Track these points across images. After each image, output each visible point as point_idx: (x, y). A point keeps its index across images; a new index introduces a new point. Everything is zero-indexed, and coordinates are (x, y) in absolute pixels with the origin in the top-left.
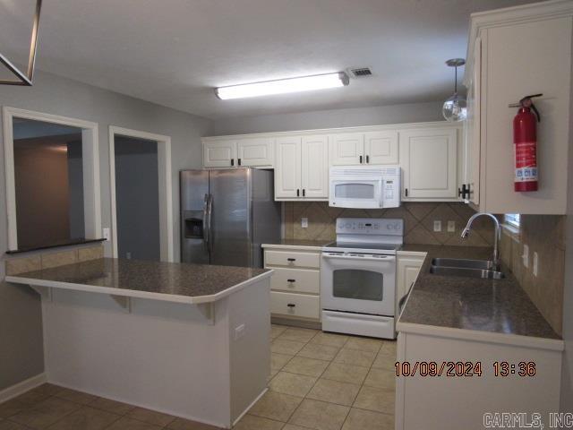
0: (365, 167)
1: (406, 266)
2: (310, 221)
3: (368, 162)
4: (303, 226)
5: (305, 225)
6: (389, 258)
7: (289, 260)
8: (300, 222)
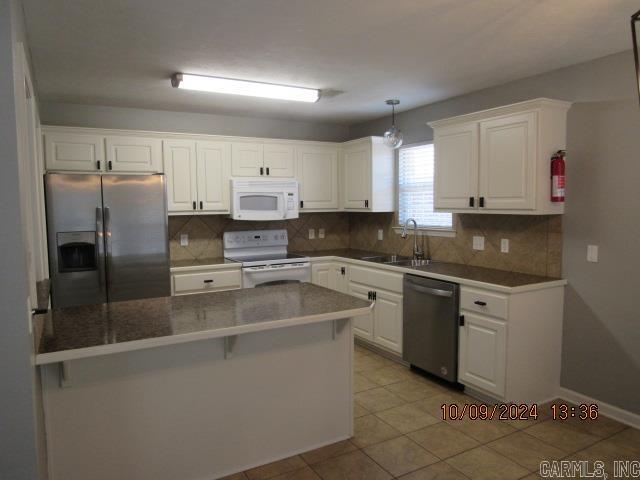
0: (265, 179)
1: (319, 270)
2: (191, 238)
3: (268, 173)
4: (182, 244)
5: (185, 242)
6: (305, 265)
7: (206, 281)
8: (178, 239)
